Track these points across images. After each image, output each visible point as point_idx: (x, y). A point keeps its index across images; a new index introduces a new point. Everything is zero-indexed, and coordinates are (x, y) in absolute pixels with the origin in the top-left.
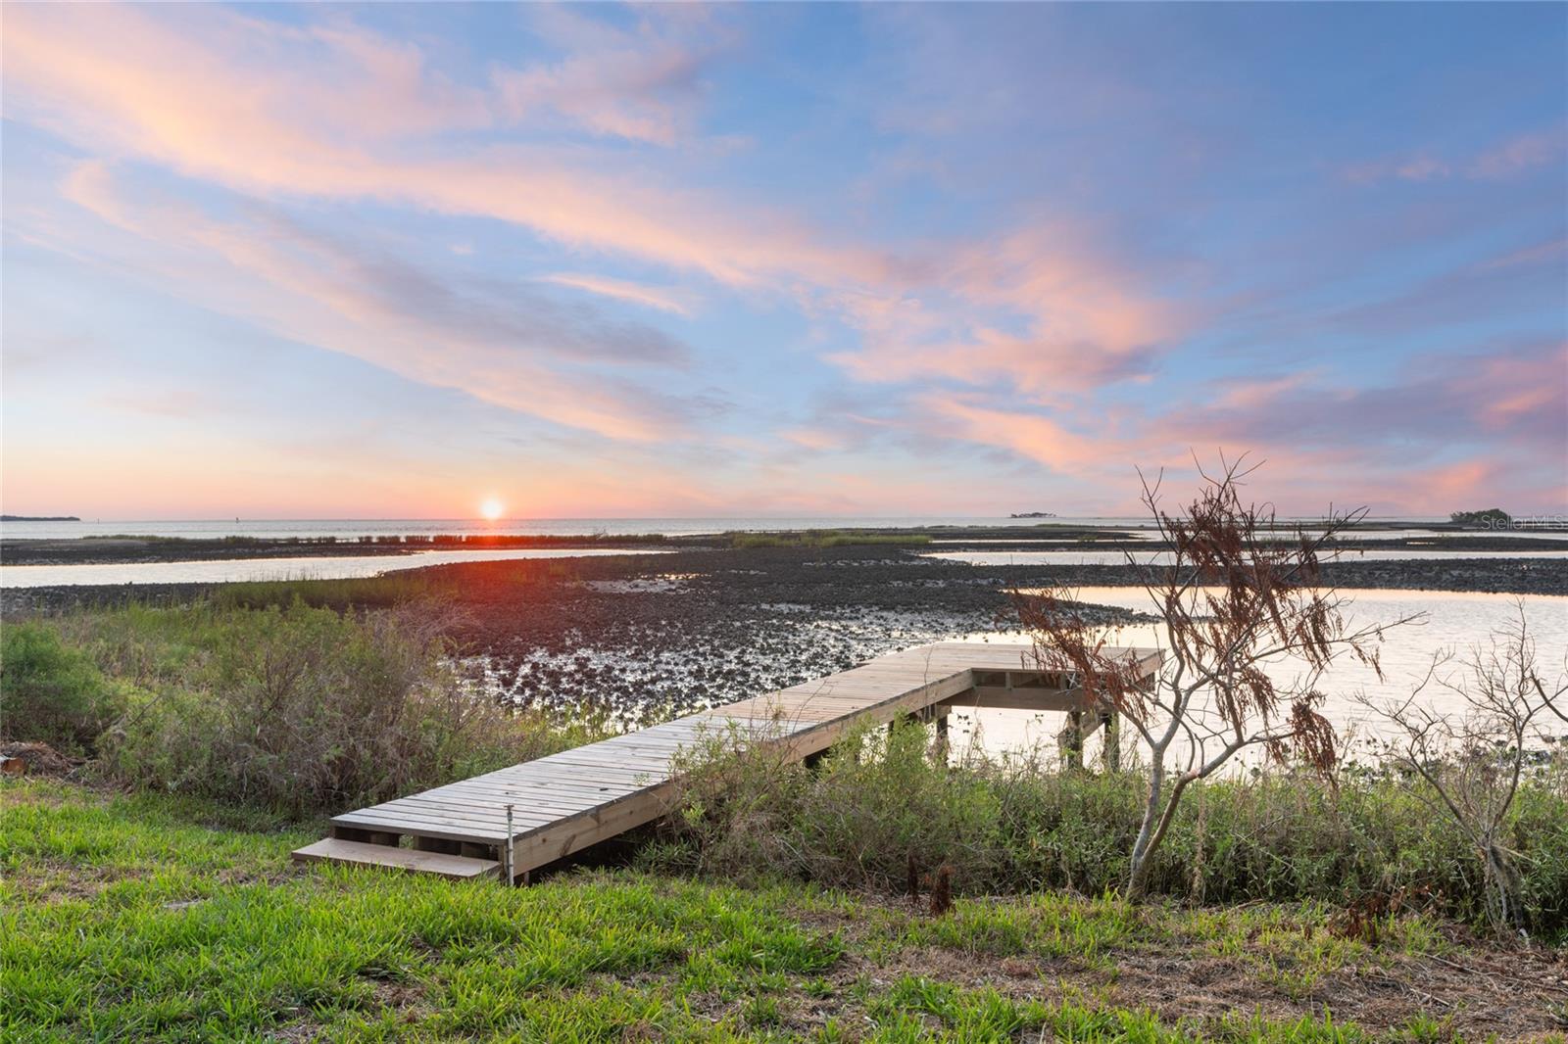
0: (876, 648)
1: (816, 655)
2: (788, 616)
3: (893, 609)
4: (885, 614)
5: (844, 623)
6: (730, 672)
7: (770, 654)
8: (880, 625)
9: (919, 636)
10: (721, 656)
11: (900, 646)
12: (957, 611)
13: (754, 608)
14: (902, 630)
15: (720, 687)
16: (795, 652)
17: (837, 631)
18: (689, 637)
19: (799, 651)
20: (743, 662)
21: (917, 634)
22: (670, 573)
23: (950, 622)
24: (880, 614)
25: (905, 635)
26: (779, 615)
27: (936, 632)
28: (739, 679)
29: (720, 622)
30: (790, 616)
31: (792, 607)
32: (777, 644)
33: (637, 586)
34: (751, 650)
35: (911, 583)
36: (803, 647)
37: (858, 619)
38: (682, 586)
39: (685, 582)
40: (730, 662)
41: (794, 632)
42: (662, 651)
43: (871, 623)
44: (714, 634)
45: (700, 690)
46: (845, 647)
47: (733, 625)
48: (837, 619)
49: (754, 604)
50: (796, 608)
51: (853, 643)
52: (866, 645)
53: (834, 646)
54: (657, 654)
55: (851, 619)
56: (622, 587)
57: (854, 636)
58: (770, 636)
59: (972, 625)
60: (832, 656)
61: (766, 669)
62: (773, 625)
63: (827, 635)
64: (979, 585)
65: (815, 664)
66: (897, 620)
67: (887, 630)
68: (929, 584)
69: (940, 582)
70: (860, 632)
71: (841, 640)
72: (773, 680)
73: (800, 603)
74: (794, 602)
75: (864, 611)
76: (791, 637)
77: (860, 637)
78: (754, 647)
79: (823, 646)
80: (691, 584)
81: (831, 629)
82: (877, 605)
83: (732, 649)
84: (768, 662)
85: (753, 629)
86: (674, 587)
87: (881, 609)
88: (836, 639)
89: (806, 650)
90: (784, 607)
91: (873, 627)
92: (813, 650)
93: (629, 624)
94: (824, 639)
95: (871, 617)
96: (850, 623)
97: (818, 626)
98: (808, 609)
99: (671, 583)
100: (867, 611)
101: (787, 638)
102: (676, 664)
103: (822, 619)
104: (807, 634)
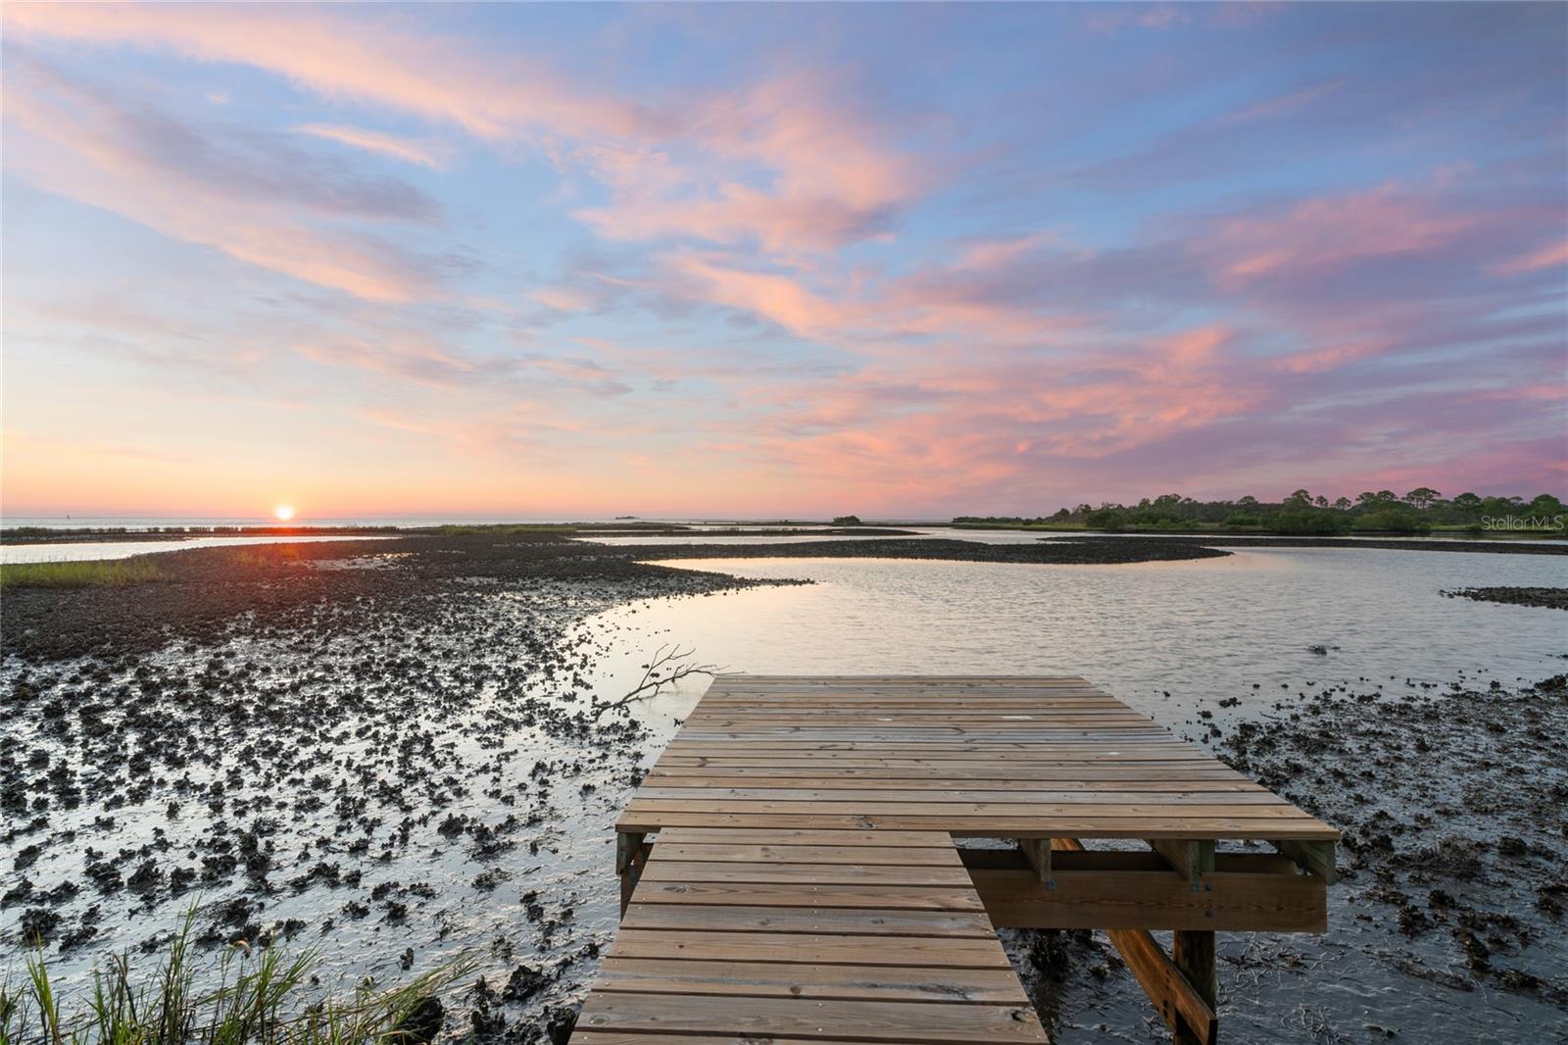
0: (557, 618)
1: (502, 632)
2: (477, 589)
3: (564, 579)
4: (558, 584)
5: (526, 593)
6: (405, 663)
7: (455, 632)
8: (557, 594)
9: (592, 604)
10: (401, 640)
11: (578, 616)
12: (615, 580)
13: (449, 581)
14: (576, 599)
15: (382, 692)
16: (481, 629)
17: (521, 601)
18: (376, 615)
19: (484, 628)
20: (423, 646)
21: (589, 602)
22: (388, 553)
23: (612, 590)
24: (555, 584)
25: (579, 604)
26: (471, 588)
27: (604, 599)
28: (412, 673)
29: (414, 596)
30: (481, 588)
31: (482, 580)
32: (464, 619)
33: (354, 564)
34: (436, 627)
35: (572, 559)
36: (489, 621)
37: (537, 589)
38: (394, 562)
39: (397, 560)
40: (409, 646)
41: (481, 603)
42: (336, 636)
43: (549, 593)
44: (404, 610)
45: (352, 701)
46: (529, 619)
47: (425, 599)
48: (520, 590)
49: (449, 578)
50: (485, 581)
51: (536, 614)
52: (547, 616)
53: (518, 619)
54: (327, 641)
55: (531, 589)
56: (341, 565)
57: (536, 606)
58: (459, 610)
59: (631, 592)
60: (517, 631)
61: (447, 655)
62: (463, 598)
63: (513, 607)
64: (618, 559)
65: (501, 643)
66: (569, 590)
67: (563, 599)
68: (585, 559)
69: (592, 557)
70: (540, 602)
71: (525, 611)
72: (452, 672)
73: (489, 577)
74: (483, 576)
75: (541, 582)
76: (478, 610)
77: (542, 607)
78: (440, 624)
79: (509, 620)
80: (402, 561)
81: (515, 601)
82: (552, 577)
83: (416, 628)
84: (451, 643)
85: (443, 603)
86: (386, 564)
87: (555, 580)
88: (520, 611)
89: (492, 625)
90: (475, 580)
91: (551, 596)
92: (499, 625)
93: (319, 603)
94: (509, 612)
95: (548, 587)
96: (531, 593)
97: (503, 598)
98: (495, 581)
99: (385, 561)
100: (544, 582)
101: (474, 612)
102: (343, 655)
103: (507, 590)
104: (494, 607)
